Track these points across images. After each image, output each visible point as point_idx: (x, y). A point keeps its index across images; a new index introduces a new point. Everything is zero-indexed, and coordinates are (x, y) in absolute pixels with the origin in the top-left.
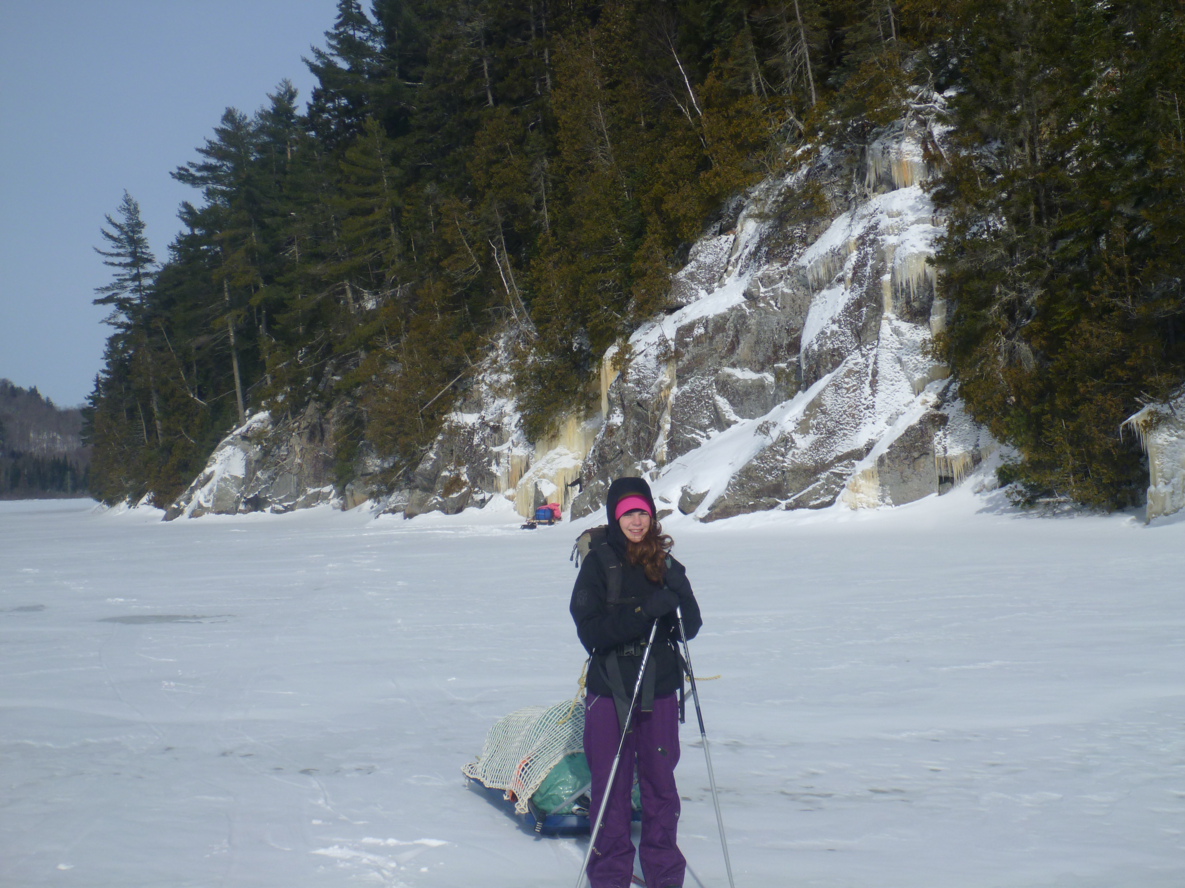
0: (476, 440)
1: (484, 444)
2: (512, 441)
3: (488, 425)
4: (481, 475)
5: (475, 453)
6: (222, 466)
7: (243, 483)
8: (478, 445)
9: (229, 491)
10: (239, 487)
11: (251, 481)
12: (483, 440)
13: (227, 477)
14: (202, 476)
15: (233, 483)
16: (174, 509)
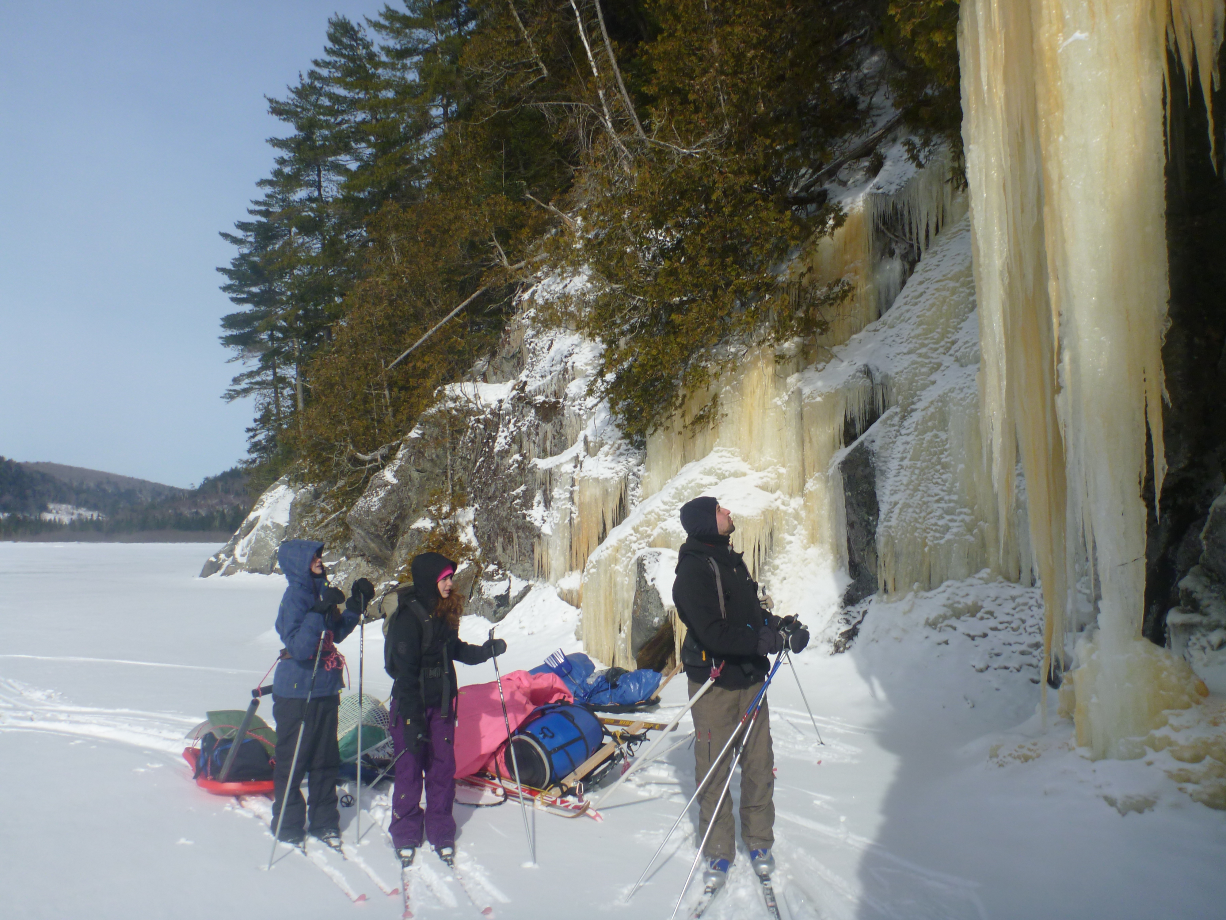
0: (501, 441)
1: (520, 451)
2: (586, 441)
3: (530, 403)
4: (504, 530)
5: (495, 472)
6: (269, 510)
7: (286, 533)
8: (505, 453)
9: (267, 543)
11: (294, 530)
12: (516, 440)
13: (269, 524)
14: (245, 522)
15: (274, 533)
16: (211, 562)
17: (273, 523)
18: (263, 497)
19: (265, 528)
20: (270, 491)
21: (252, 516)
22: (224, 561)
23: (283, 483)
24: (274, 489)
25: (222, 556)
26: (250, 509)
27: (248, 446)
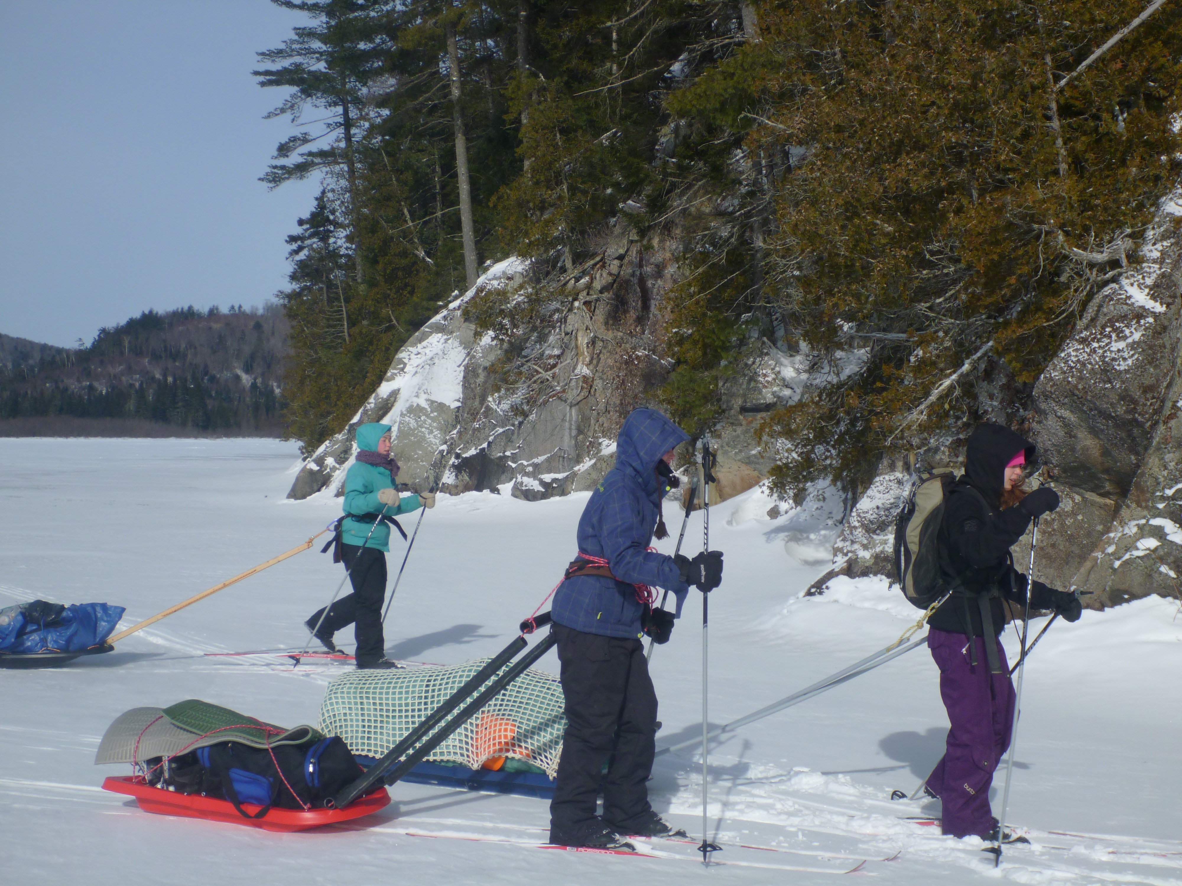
6: (417, 380)
7: (457, 420)
9: (424, 438)
10: (446, 429)
11: (474, 416)
13: (424, 404)
14: (372, 400)
15: (433, 419)
16: (311, 471)
17: (432, 402)
18: (402, 355)
19: (414, 411)
20: (414, 345)
21: (385, 389)
22: (334, 469)
23: (440, 329)
24: (421, 341)
25: (330, 461)
26: (380, 378)
27: (289, 267)
